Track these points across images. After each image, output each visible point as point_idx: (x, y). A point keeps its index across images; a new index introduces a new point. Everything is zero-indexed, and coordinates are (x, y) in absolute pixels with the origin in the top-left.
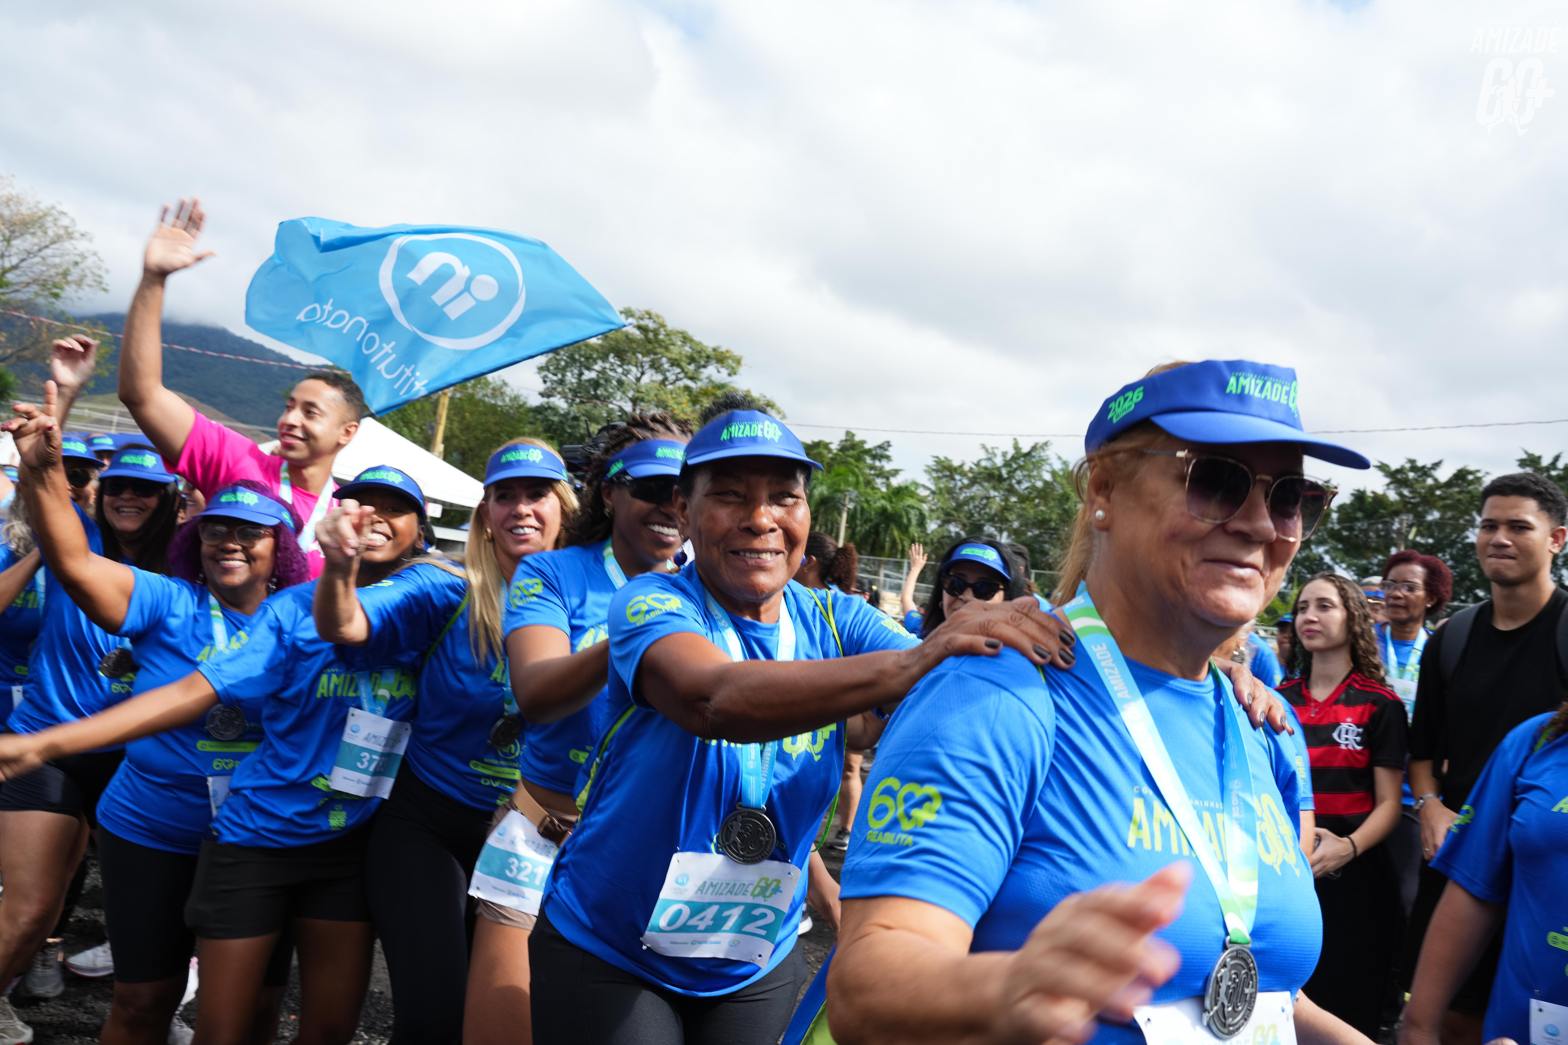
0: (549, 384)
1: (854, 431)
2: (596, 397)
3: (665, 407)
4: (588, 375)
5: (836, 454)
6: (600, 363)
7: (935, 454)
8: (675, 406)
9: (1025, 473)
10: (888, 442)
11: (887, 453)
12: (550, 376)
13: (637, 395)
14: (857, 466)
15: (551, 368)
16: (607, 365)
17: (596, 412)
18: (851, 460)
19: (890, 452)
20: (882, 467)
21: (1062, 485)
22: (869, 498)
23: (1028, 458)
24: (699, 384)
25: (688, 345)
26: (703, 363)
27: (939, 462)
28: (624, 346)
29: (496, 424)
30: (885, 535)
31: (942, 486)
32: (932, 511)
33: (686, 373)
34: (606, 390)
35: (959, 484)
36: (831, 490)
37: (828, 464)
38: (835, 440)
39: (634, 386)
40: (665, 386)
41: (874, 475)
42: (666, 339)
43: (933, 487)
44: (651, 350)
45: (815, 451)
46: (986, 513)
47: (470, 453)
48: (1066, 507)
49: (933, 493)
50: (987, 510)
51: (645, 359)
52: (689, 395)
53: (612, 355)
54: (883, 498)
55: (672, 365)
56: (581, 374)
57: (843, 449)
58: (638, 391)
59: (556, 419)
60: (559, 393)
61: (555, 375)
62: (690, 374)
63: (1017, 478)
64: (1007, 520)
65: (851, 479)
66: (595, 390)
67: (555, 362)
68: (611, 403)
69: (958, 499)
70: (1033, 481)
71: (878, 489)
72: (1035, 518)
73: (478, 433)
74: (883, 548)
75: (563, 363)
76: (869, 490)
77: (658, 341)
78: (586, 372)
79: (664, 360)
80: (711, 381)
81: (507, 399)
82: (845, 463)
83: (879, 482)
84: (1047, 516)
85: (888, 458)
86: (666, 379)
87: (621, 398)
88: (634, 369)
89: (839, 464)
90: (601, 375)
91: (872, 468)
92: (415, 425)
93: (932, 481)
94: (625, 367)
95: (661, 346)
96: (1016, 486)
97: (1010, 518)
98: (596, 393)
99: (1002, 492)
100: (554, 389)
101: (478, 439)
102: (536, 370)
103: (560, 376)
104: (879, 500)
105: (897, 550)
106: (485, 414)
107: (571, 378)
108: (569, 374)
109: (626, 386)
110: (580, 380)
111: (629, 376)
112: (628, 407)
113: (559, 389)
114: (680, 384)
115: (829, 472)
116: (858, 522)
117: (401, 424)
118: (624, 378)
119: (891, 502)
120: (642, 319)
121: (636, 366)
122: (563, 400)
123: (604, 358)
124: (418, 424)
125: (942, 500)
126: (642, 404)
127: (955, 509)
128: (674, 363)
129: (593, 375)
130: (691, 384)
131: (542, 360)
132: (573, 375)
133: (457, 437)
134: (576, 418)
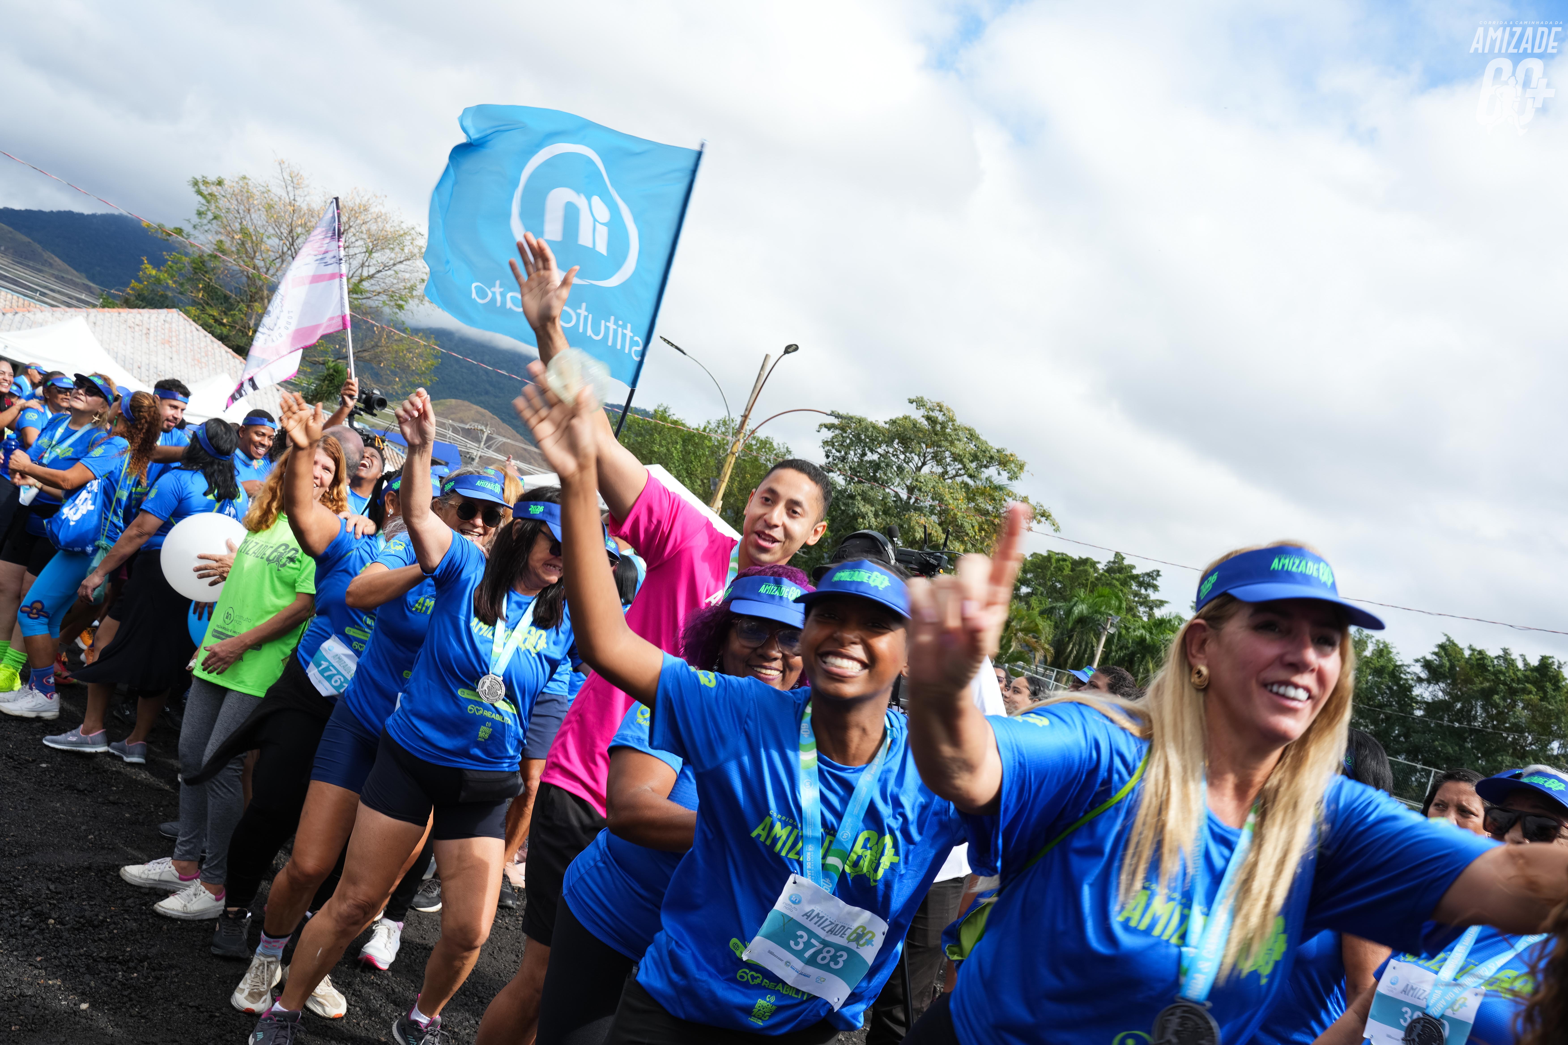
0: (831, 459)
1: (1124, 556)
2: (875, 479)
3: (941, 500)
4: (870, 457)
5: (1102, 575)
6: (884, 447)
8: (951, 502)
10: (1158, 571)
11: (1155, 582)
12: (834, 451)
13: (914, 483)
14: (1122, 591)
15: (836, 444)
16: (891, 450)
17: (871, 493)
18: (1117, 583)
19: (1159, 582)
20: (1148, 595)
22: (1128, 625)
24: (979, 483)
25: (974, 443)
26: (985, 462)
28: (910, 434)
30: (1139, 666)
33: (967, 470)
34: (885, 474)
36: (1090, 611)
37: (1092, 582)
38: (1103, 560)
39: (913, 475)
40: (945, 480)
41: (1137, 602)
42: (953, 433)
44: (937, 442)
45: (1081, 568)
51: (928, 450)
52: (966, 492)
53: (897, 441)
54: (1144, 627)
55: (955, 460)
56: (864, 454)
57: (1109, 570)
58: (917, 480)
60: (839, 470)
61: (839, 451)
62: (971, 472)
65: (1114, 602)
66: (875, 472)
67: (840, 439)
68: (889, 487)
71: (1140, 617)
75: (848, 441)
76: (1129, 617)
77: (944, 434)
78: (869, 454)
79: (947, 454)
80: (991, 482)
82: (1110, 585)
83: (1142, 609)
85: (1155, 588)
86: (946, 472)
87: (899, 484)
88: (916, 458)
89: (1103, 585)
90: (883, 459)
91: (1136, 594)
92: (697, 477)
94: (908, 455)
95: (947, 440)
98: (875, 475)
100: (836, 465)
102: (821, 443)
103: (843, 453)
104: (1139, 628)
107: (853, 456)
108: (852, 453)
109: (905, 473)
110: (862, 461)
111: (911, 464)
112: (904, 495)
113: (840, 466)
114: (959, 479)
115: (1092, 591)
116: (1113, 647)
117: (685, 474)
118: (905, 465)
119: (1151, 633)
120: (933, 410)
121: (919, 456)
122: (841, 477)
123: (890, 443)
124: (702, 477)
126: (918, 494)
128: (956, 458)
129: (875, 457)
130: (970, 482)
131: (828, 435)
132: (855, 454)
133: (735, 495)
134: (852, 497)
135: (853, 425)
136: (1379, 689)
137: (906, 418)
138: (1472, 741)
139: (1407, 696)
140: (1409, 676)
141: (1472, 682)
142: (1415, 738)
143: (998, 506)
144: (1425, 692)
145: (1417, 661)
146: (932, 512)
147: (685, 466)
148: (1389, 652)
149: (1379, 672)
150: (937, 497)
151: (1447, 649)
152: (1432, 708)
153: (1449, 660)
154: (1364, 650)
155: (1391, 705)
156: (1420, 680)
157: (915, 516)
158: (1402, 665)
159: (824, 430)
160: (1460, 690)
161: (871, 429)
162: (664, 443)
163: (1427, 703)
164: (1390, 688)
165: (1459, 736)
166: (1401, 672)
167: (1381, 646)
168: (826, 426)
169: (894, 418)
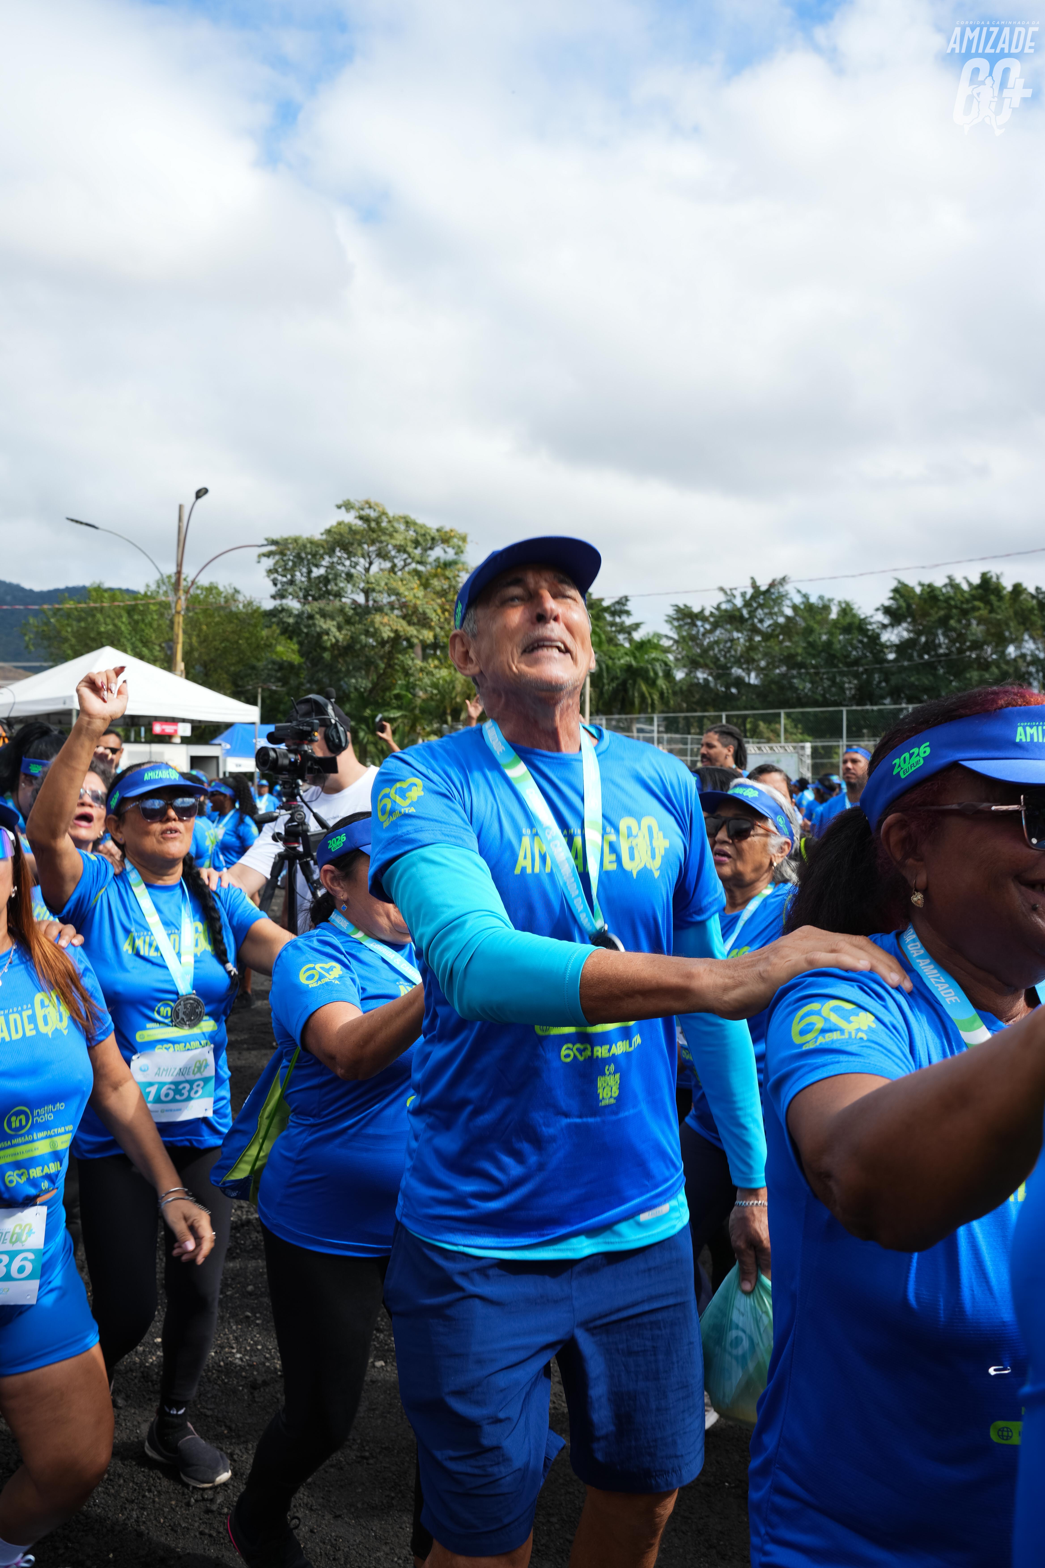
0: (279, 586)
2: (328, 592)
3: (398, 594)
4: (317, 572)
7: (674, 603)
8: (407, 592)
9: (766, 611)
10: (626, 597)
11: (626, 608)
12: (280, 578)
13: (368, 585)
15: (280, 570)
17: (329, 608)
19: (629, 607)
20: (623, 623)
21: (804, 619)
22: (613, 656)
23: (767, 595)
24: (429, 567)
25: (412, 528)
26: (429, 545)
27: (678, 610)
28: (348, 538)
29: (233, 632)
30: (633, 691)
31: (685, 633)
32: (677, 659)
33: (413, 558)
34: (336, 585)
35: (702, 630)
39: (363, 577)
40: (395, 573)
41: (615, 632)
42: (389, 526)
43: (676, 637)
44: (376, 539)
46: (731, 656)
47: (212, 665)
48: (811, 639)
49: (676, 642)
50: (733, 653)
51: (372, 549)
52: (420, 579)
53: (338, 549)
54: (626, 654)
55: (399, 551)
56: (310, 572)
58: (369, 582)
59: (291, 620)
60: (290, 594)
61: (285, 576)
62: (418, 558)
63: (759, 617)
64: (753, 660)
67: (282, 563)
68: (343, 597)
69: (702, 645)
70: (775, 617)
71: (622, 645)
72: (781, 654)
73: (217, 643)
74: (632, 704)
75: (290, 563)
77: (382, 529)
78: (314, 569)
79: (390, 547)
80: (439, 561)
81: (241, 606)
83: (621, 638)
84: (792, 651)
85: (628, 612)
86: (394, 566)
87: (352, 592)
88: (362, 560)
90: (329, 570)
91: (612, 624)
92: (155, 644)
93: (674, 630)
94: (353, 559)
95: (385, 534)
96: (759, 625)
97: (756, 657)
98: (327, 589)
99: (745, 633)
100: (286, 590)
101: (217, 649)
102: (265, 574)
103: (289, 577)
104: (623, 656)
105: (647, 704)
106: (222, 624)
107: (300, 577)
108: (298, 574)
109: (355, 579)
110: (310, 578)
111: (358, 568)
112: (361, 599)
113: (290, 590)
114: (410, 569)
116: (605, 681)
117: (142, 648)
118: (353, 571)
119: (636, 657)
120: (363, 509)
121: (363, 557)
122: (295, 600)
123: (331, 552)
124: (157, 642)
125: (686, 647)
126: (374, 595)
127: (701, 656)
128: (401, 549)
129: (322, 571)
130: (420, 568)
131: (269, 563)
132: (302, 575)
133: (197, 650)
134: (311, 617)
135: (291, 546)
136: (851, 645)
137: (340, 524)
138: (942, 667)
139: (877, 644)
140: (874, 626)
141: (928, 615)
142: (894, 680)
143: (454, 583)
144: (891, 636)
145: (877, 609)
146: (392, 608)
147: (138, 637)
148: (852, 609)
149: (847, 629)
150: (392, 591)
151: (901, 591)
152: (902, 648)
153: (905, 601)
154: (829, 614)
155: (866, 657)
156: (884, 627)
157: (378, 618)
158: (866, 618)
159: (264, 560)
160: (921, 624)
161: (309, 545)
162: (108, 620)
163: (896, 646)
164: (861, 642)
165: (930, 667)
166: (867, 624)
167: (844, 605)
168: (264, 555)
169: (328, 526)
